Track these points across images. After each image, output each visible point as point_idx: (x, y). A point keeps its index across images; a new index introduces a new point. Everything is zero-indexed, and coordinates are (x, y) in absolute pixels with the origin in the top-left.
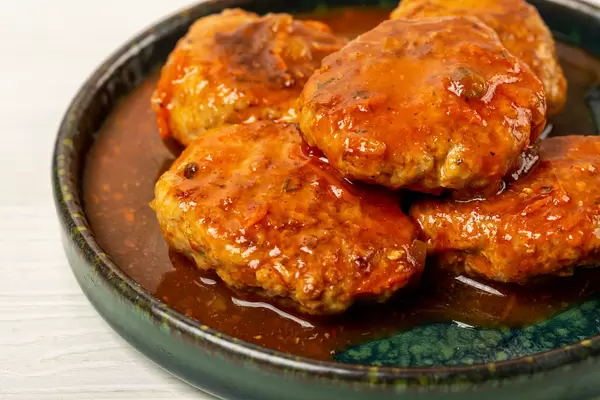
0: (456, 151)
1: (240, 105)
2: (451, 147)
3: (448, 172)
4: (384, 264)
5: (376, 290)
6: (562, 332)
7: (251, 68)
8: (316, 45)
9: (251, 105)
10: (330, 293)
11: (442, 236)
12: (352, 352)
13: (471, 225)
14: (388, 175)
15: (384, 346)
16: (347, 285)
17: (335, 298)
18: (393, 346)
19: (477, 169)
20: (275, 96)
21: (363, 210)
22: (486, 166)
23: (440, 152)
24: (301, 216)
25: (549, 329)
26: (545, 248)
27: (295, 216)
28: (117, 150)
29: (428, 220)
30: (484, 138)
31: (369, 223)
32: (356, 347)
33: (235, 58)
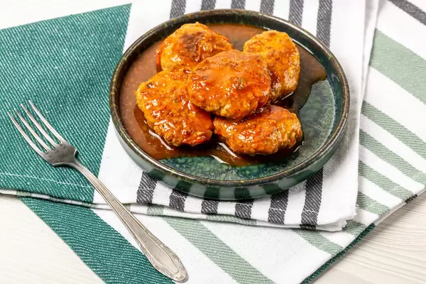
0: (228, 106)
1: (179, 63)
2: (226, 104)
3: (223, 112)
4: (195, 135)
5: (190, 143)
6: (248, 172)
7: (189, 51)
8: (215, 47)
9: (183, 65)
10: (174, 140)
11: (220, 130)
12: (179, 160)
13: (228, 130)
14: (205, 107)
15: (190, 160)
16: (180, 140)
17: (176, 142)
18: (193, 161)
19: (232, 114)
20: (192, 63)
21: (196, 115)
22: (236, 113)
23: (222, 105)
24: (175, 112)
25: (244, 170)
26: (245, 146)
27: (173, 111)
28: (140, 68)
29: (217, 123)
30: (238, 104)
31: (197, 120)
32: (180, 158)
33: (185, 45)
